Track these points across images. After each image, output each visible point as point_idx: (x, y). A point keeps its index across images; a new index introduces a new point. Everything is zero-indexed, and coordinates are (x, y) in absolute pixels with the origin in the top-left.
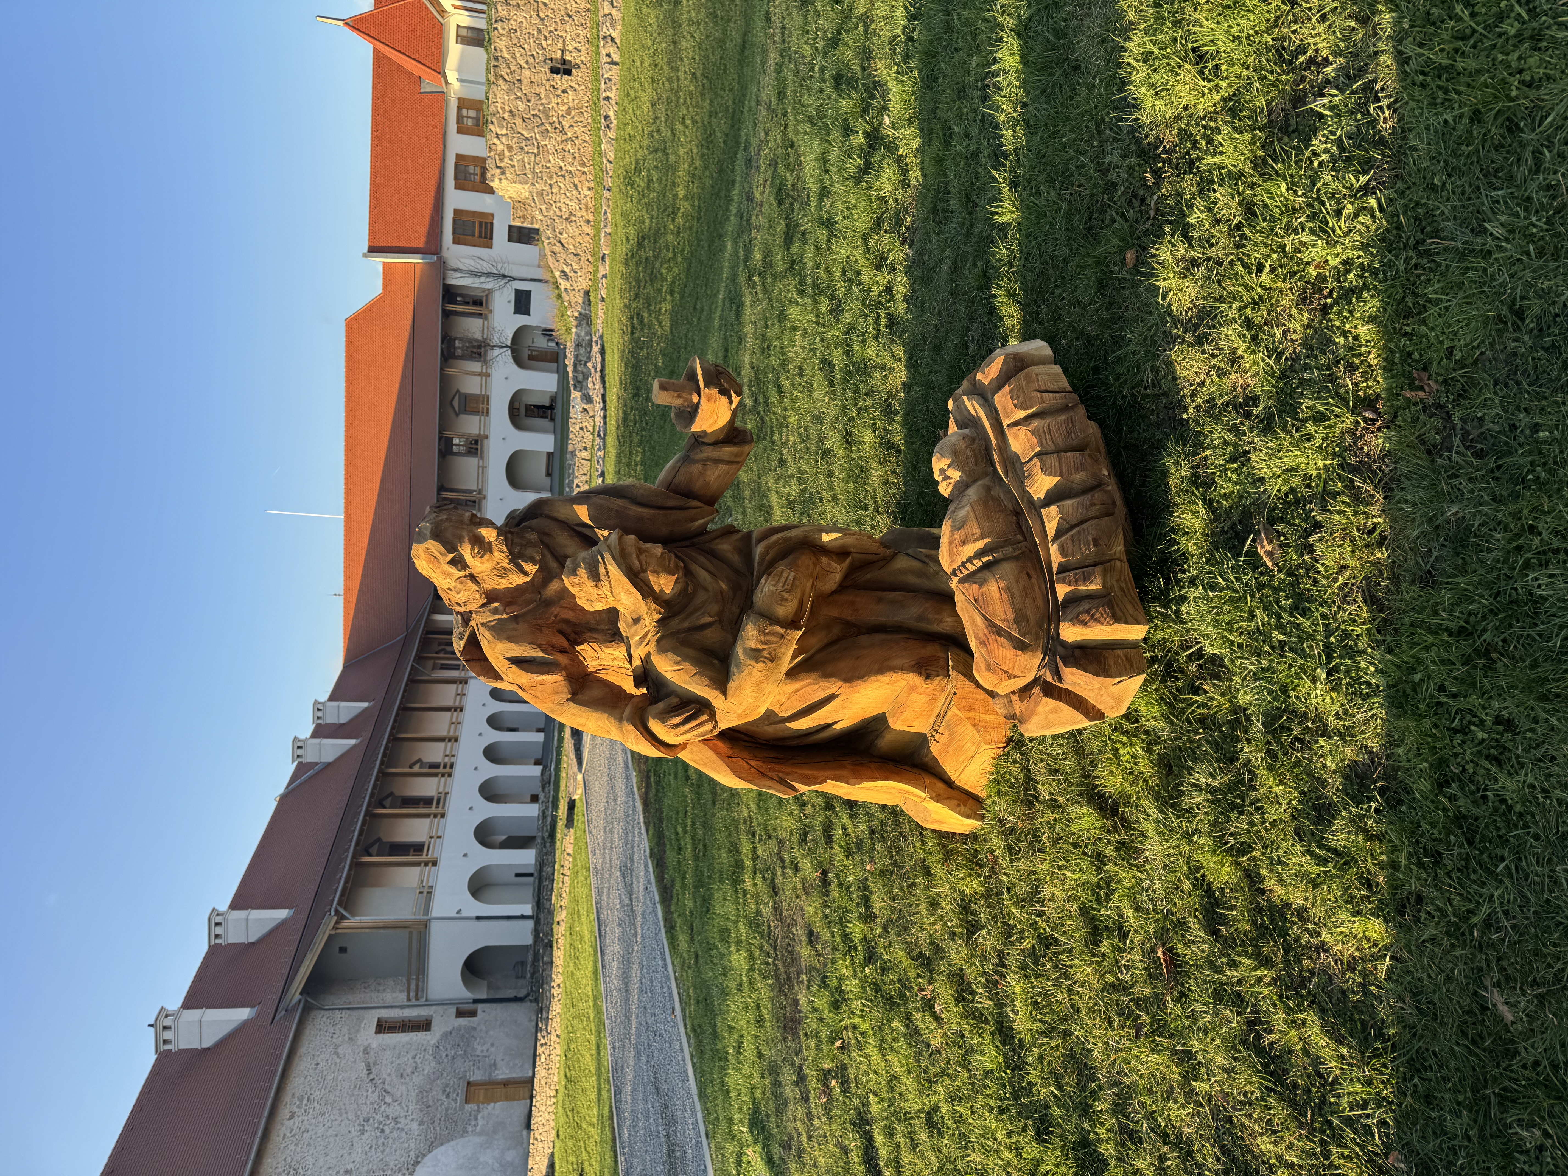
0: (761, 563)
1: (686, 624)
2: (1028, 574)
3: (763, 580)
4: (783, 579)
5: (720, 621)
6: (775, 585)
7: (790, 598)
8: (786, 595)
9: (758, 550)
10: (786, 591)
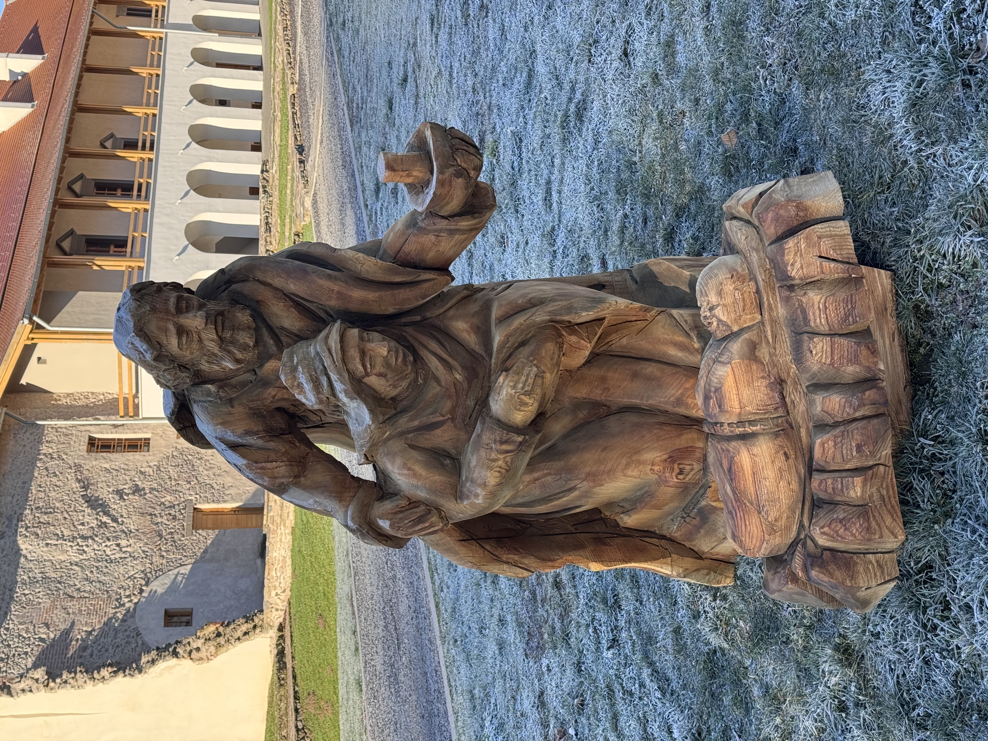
0: (499, 351)
1: (416, 423)
2: (785, 453)
3: (501, 379)
4: (523, 378)
5: (453, 419)
6: (514, 387)
7: (531, 401)
8: (526, 399)
9: (498, 338)
10: (526, 394)
